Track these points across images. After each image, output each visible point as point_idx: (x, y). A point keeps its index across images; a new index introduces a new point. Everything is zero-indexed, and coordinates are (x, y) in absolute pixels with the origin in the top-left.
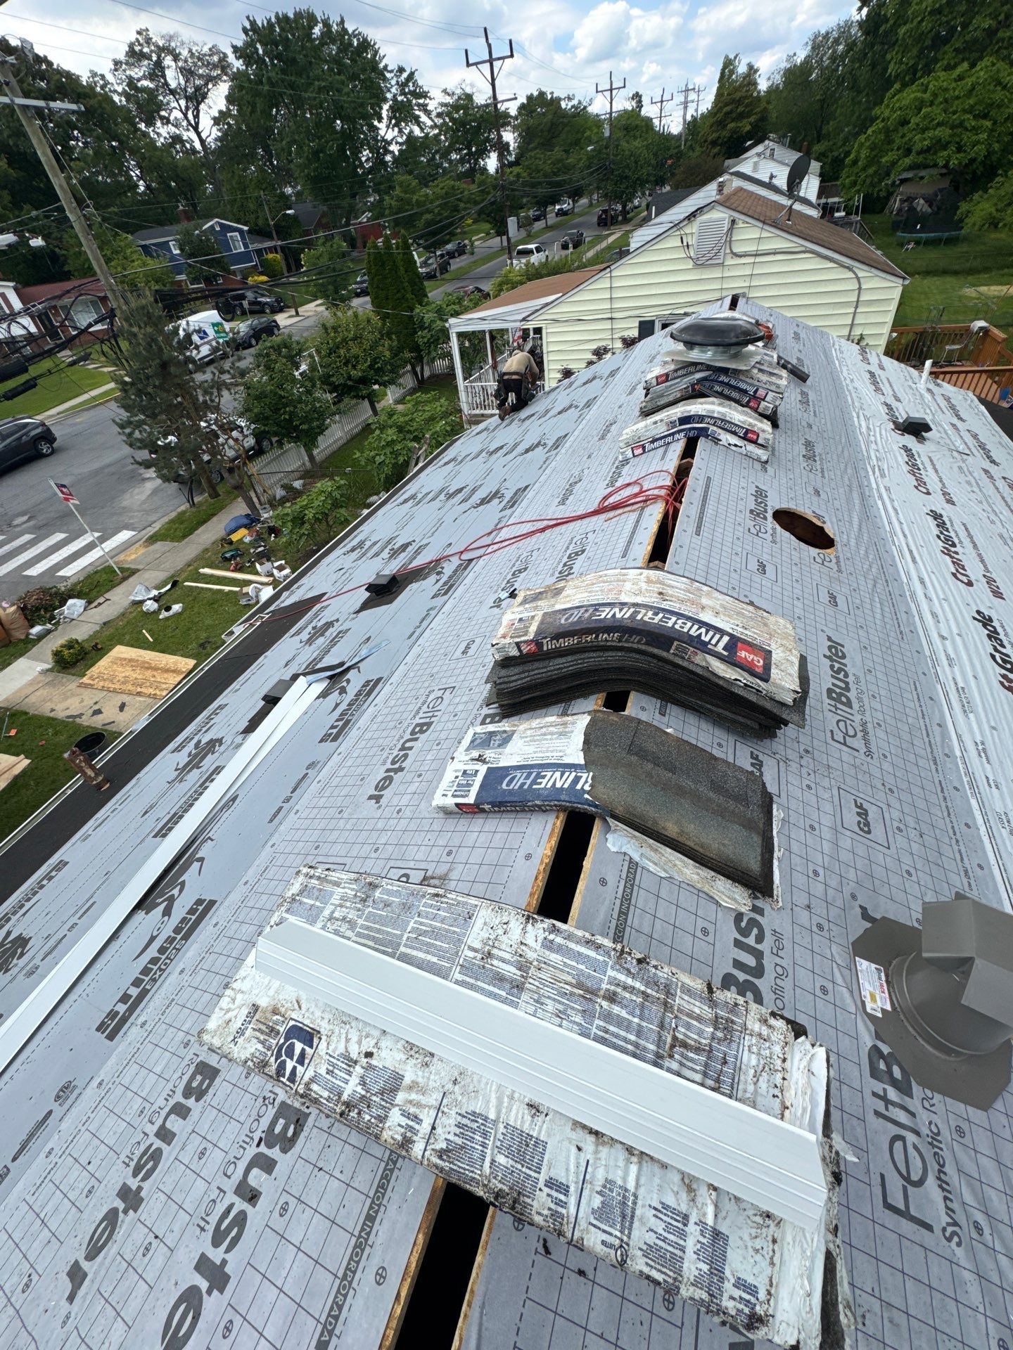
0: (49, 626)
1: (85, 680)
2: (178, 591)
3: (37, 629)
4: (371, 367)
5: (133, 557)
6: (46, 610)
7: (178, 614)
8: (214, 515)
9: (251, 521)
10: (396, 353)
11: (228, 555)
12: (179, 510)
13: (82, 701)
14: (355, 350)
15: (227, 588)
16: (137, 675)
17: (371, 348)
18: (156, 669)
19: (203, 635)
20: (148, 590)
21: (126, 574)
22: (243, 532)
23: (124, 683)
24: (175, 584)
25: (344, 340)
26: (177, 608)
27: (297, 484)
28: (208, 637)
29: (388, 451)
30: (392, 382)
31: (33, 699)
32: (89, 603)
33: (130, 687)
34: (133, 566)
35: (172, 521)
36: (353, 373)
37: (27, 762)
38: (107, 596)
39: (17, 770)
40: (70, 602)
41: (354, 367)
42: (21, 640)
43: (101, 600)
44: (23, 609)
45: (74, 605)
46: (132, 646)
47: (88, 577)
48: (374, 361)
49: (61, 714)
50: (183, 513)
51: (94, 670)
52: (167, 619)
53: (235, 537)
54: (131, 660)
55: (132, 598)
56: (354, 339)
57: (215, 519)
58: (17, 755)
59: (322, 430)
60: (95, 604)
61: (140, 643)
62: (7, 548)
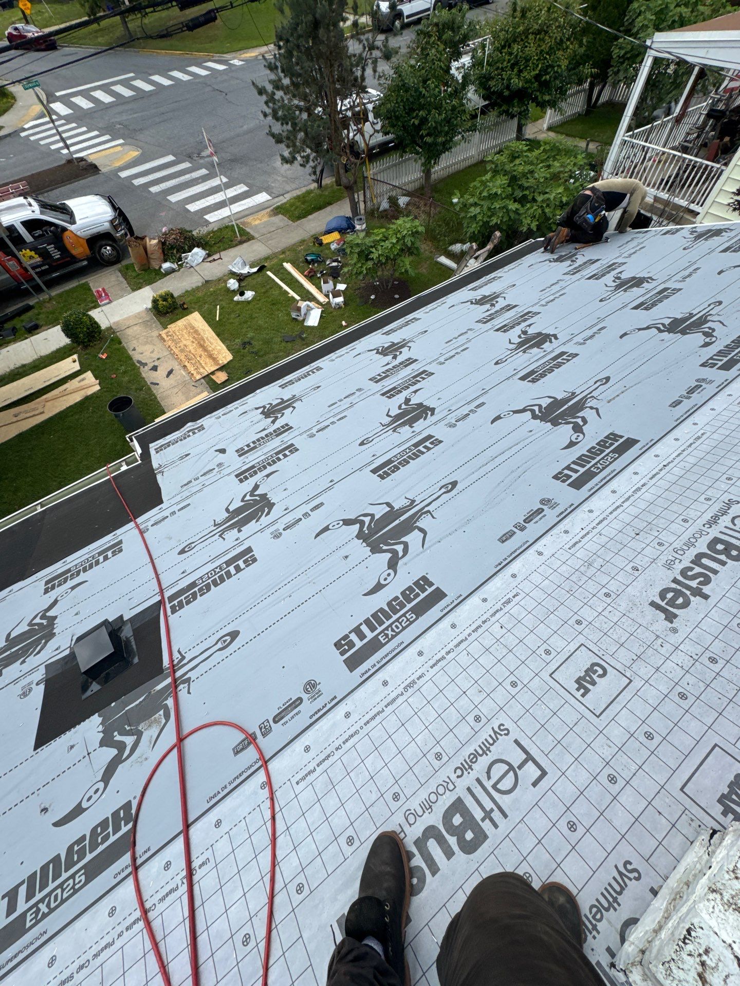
0: (175, 266)
1: (163, 333)
2: (259, 279)
3: (166, 265)
4: (537, 77)
5: (257, 222)
6: (178, 251)
7: (248, 302)
8: (330, 204)
9: (346, 227)
10: (576, 63)
11: (309, 258)
12: (308, 188)
13: (152, 352)
14: (532, 49)
15: (292, 293)
16: (192, 347)
17: (551, 51)
18: (205, 349)
19: (250, 335)
20: (244, 264)
21: (244, 238)
22: (336, 236)
23: (182, 351)
24: (262, 269)
25: (526, 32)
26: (249, 295)
27: (403, 201)
28: (252, 338)
29: (486, 204)
30: (553, 104)
31: (129, 332)
32: (209, 255)
33: (182, 357)
34: (252, 233)
35: (298, 198)
36: (515, 81)
37: (98, 388)
38: (222, 253)
39: (90, 392)
40: (196, 250)
41: (520, 71)
42: (155, 270)
43: (216, 256)
44: (163, 244)
45: (196, 254)
46: (204, 318)
47: (220, 230)
48: (544, 71)
49: (136, 356)
50: (309, 192)
51: (172, 327)
52: (238, 302)
53: (326, 239)
54: (196, 332)
55: (230, 267)
56: (538, 32)
57: (329, 209)
58: (96, 379)
59: (446, 147)
60: (211, 259)
61: (208, 318)
62: (187, 177)
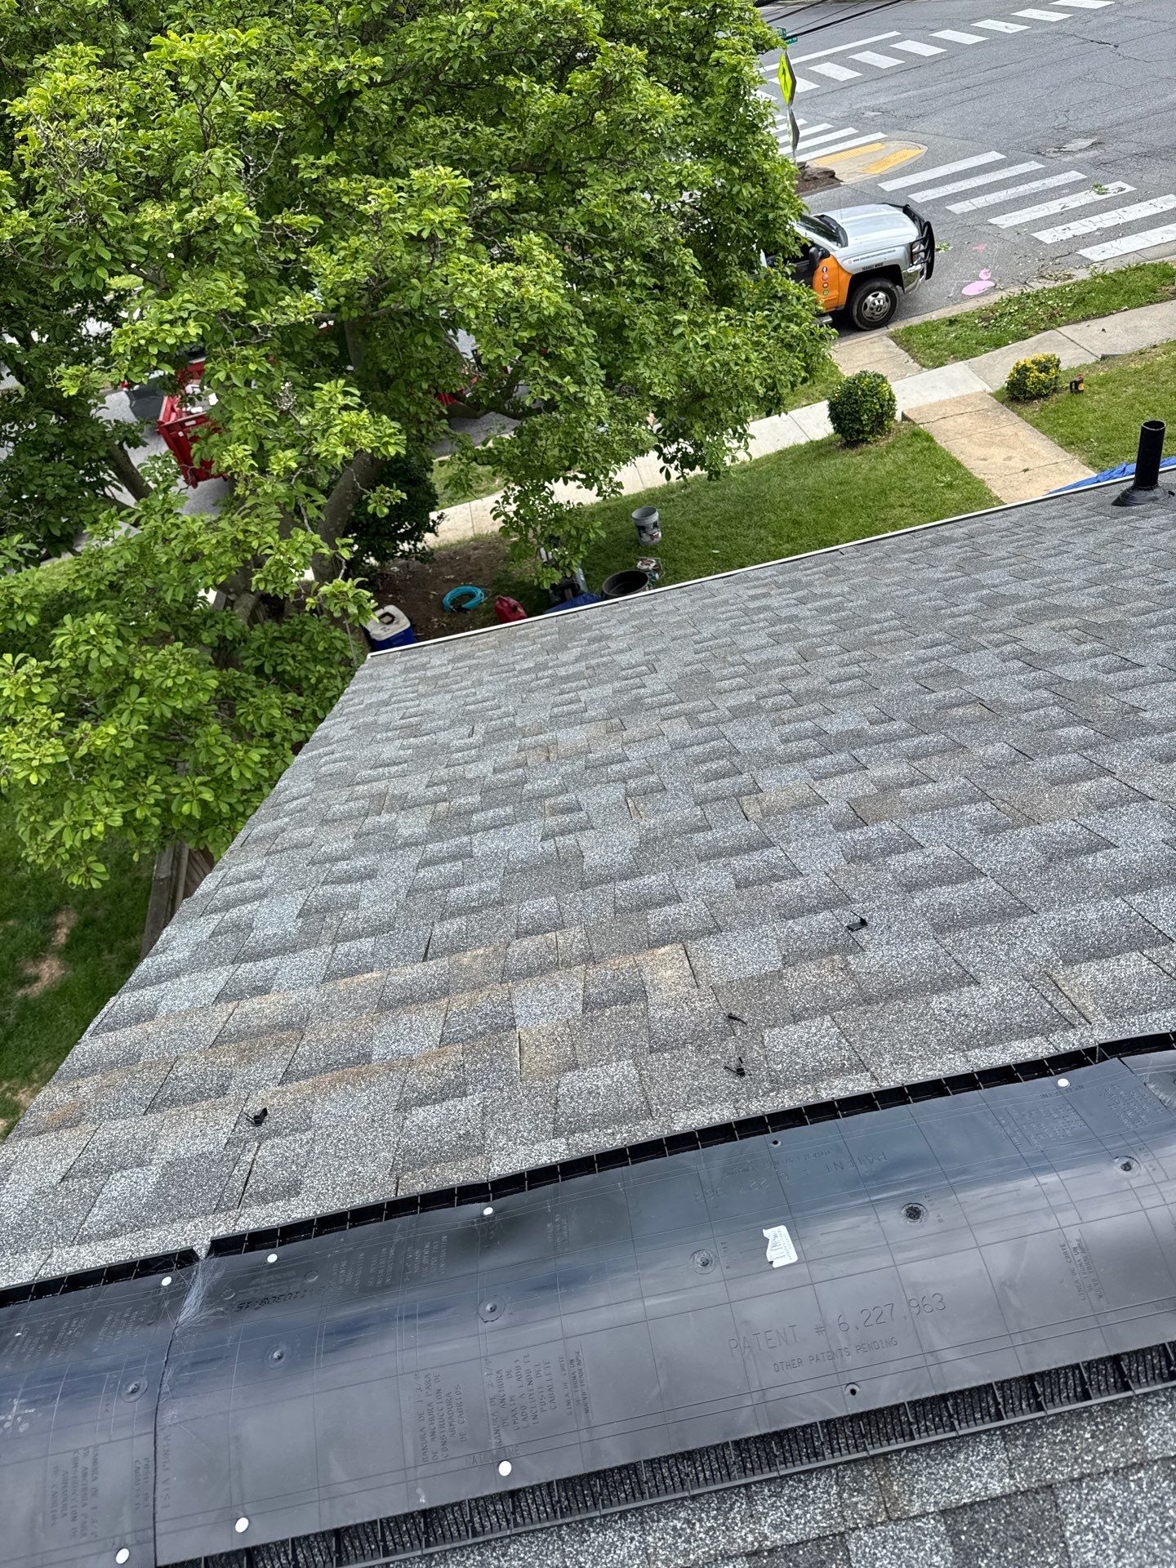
31: (948, 424)
43: (1120, 317)
47: (1124, 272)
62: (1036, 185)
